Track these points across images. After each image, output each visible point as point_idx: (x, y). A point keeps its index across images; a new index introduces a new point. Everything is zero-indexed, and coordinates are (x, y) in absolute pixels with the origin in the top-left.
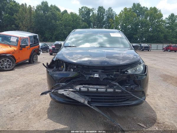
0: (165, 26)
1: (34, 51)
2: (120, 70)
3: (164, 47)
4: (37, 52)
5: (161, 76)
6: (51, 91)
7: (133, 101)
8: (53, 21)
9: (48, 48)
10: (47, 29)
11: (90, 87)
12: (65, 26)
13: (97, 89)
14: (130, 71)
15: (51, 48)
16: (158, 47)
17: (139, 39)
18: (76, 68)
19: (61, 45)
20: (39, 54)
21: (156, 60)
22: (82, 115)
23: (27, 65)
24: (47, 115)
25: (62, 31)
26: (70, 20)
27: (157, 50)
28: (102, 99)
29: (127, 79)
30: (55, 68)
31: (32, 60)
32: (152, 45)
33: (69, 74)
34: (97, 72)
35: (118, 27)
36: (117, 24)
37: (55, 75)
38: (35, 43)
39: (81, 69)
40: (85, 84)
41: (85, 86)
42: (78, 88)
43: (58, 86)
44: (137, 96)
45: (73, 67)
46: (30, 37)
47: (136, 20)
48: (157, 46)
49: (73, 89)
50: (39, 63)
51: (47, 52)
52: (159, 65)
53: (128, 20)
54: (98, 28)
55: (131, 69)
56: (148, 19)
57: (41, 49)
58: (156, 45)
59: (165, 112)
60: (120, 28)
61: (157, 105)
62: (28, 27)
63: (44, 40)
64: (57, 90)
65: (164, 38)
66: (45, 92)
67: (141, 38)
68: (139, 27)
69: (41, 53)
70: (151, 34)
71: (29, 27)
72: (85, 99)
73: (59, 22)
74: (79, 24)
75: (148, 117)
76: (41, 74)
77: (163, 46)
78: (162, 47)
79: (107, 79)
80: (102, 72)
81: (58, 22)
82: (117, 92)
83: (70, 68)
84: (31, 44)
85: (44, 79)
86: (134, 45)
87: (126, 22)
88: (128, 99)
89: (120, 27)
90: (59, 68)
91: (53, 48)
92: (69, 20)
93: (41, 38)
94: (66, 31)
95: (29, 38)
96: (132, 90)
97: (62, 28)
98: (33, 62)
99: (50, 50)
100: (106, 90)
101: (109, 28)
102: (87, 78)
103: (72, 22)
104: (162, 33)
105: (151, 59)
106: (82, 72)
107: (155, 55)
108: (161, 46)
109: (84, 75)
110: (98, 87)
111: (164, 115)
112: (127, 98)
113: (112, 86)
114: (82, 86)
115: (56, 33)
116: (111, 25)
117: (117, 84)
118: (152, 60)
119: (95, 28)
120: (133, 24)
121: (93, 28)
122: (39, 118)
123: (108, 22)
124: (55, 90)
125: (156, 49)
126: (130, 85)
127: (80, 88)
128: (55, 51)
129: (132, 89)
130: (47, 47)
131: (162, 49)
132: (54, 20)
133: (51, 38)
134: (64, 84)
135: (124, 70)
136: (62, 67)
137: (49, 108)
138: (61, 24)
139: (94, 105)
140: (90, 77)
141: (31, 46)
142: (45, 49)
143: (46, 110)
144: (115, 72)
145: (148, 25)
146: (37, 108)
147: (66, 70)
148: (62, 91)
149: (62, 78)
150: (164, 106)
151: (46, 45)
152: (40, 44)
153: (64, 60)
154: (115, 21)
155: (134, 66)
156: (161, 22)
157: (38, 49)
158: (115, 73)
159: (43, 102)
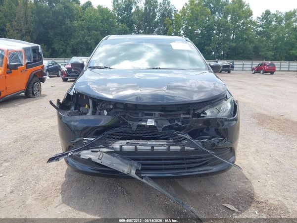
0: (256, 31)
1: (35, 75)
2: (192, 112)
3: (254, 66)
4: (39, 77)
5: (253, 116)
6: (68, 153)
7: (215, 165)
8: (67, 21)
9: (60, 70)
10: (57, 35)
11: (140, 143)
12: (89, 29)
13: (153, 147)
14: (209, 113)
15: (64, 68)
16: (245, 66)
17: (213, 53)
18: (112, 109)
19: (82, 65)
20: (43, 80)
21: (242, 89)
22: (125, 194)
23: (23, 101)
24: (60, 197)
25: (84, 38)
26: (97, 20)
27: (243, 70)
28: (162, 165)
29: (205, 126)
30: (73, 108)
31: (30, 92)
32: (235, 63)
33: (100, 121)
34: (152, 115)
35: (180, 32)
36: (178, 27)
37: (73, 123)
38: (35, 61)
39: (121, 110)
40: (130, 139)
41: (129, 141)
42: (117, 145)
43: (81, 142)
44: (221, 157)
45: (108, 107)
46: (26, 49)
47: (209, 20)
48: (243, 65)
49: (109, 148)
50: (44, 96)
51: (58, 76)
52: (249, 98)
53: (196, 19)
54: (145, 33)
55: (211, 110)
56: (229, 19)
57: (47, 70)
58: (242, 63)
59: (266, 181)
60: (183, 34)
61: (253, 169)
62: (21, 31)
63: (53, 54)
64: (78, 150)
65: (253, 52)
66: (56, 157)
67: (217, 50)
68: (215, 32)
69: (48, 78)
70: (234, 45)
71: (24, 31)
72: (131, 166)
73: (77, 22)
74: (113, 26)
75: (239, 193)
76: (48, 118)
77: (252, 65)
78: (250, 66)
79: (170, 128)
80: (161, 115)
81: (75, 22)
82: (188, 151)
83: (102, 109)
84: (28, 63)
85: (53, 127)
86: (212, 65)
87: (193, 24)
88: (207, 163)
89: (182, 32)
90: (81, 109)
91: (68, 68)
92: (95, 19)
93: (47, 51)
94: (90, 38)
95: (23, 52)
96: (213, 147)
97: (83, 33)
98: (34, 94)
99: (63, 73)
100: (169, 148)
101: (165, 34)
102: (134, 128)
103: (101, 22)
104: (251, 42)
105: (236, 86)
106: (124, 116)
107: (241, 80)
108: (248, 64)
109: (129, 122)
110: (154, 143)
111: (265, 186)
112: (205, 160)
113: (178, 141)
114: (124, 142)
115: (73, 42)
116: (167, 29)
117: (188, 137)
118: (236, 89)
119: (141, 34)
120: (204, 27)
121: (138, 34)
122: (45, 202)
123: (162, 24)
124: (74, 152)
125: (241, 69)
126: (209, 137)
127: (121, 147)
128: (71, 74)
129: (214, 145)
130: (57, 67)
131: (250, 69)
132: (69, 20)
133: (65, 51)
134: (92, 139)
135: (199, 111)
136: (87, 106)
137: (64, 183)
138: (81, 26)
139: (147, 175)
140: (139, 126)
141: (28, 66)
142: (54, 71)
143: (60, 187)
144: (183, 114)
145: (229, 28)
146: (42, 182)
147: (94, 113)
148: (88, 154)
149: (87, 127)
150: (265, 169)
151: (56, 63)
152: (46, 63)
153: (89, 95)
154: (174, 22)
155: (217, 103)
156: (249, 24)
157: (42, 72)
158: (182, 116)
159: (53, 172)
